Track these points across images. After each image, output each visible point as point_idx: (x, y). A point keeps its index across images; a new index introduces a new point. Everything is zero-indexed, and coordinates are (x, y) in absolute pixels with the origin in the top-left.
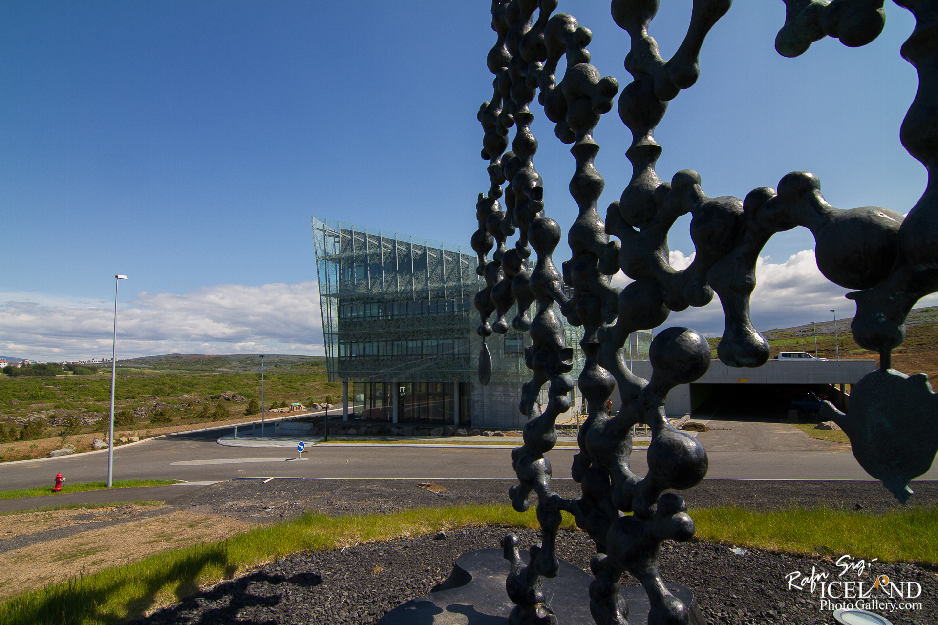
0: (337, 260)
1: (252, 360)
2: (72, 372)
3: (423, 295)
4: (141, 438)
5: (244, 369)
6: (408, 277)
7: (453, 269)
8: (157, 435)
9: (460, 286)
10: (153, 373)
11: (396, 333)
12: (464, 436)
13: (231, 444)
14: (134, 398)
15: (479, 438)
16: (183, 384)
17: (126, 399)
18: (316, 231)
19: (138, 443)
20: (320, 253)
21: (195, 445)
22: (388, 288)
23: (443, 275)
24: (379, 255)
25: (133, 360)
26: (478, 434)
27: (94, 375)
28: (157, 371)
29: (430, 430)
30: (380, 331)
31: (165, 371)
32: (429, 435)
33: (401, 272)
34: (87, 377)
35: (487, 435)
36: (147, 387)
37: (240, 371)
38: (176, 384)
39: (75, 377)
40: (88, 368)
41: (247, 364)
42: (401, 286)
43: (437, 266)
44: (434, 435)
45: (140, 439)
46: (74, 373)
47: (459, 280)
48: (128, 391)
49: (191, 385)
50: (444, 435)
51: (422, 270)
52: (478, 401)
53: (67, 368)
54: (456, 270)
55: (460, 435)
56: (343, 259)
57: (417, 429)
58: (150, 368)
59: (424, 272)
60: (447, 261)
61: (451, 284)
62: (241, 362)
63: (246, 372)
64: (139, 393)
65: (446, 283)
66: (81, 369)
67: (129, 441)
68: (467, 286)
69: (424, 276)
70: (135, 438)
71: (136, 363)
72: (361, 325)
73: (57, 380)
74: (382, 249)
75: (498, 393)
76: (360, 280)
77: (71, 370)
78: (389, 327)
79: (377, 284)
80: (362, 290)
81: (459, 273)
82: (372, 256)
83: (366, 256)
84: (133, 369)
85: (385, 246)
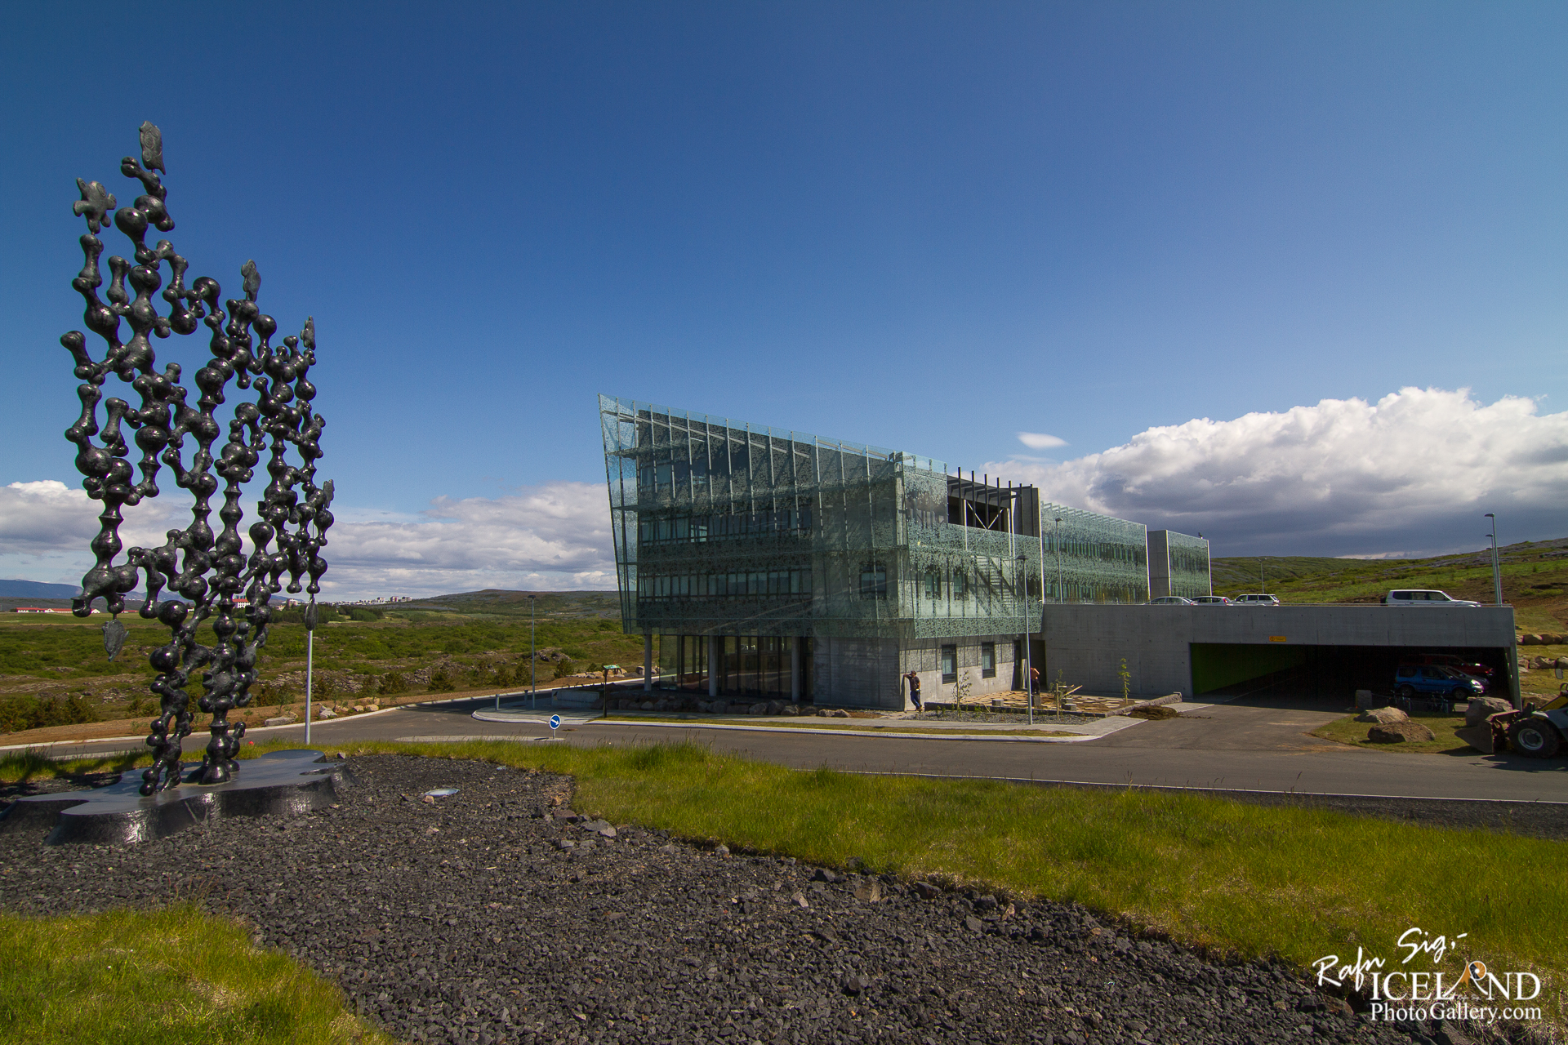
0: (632, 455)
1: (599, 599)
2: (349, 617)
3: (743, 504)
4: (381, 707)
5: (587, 613)
6: (724, 480)
7: (783, 467)
8: (404, 705)
9: (793, 491)
10: (458, 619)
11: (710, 563)
12: (794, 715)
13: (485, 718)
14: (420, 656)
15: (814, 719)
16: (489, 636)
17: (410, 656)
18: (605, 415)
19: (376, 712)
20: (611, 448)
21: (445, 716)
22: (697, 497)
23: (770, 477)
24: (685, 448)
25: (432, 599)
26: (813, 713)
27: (378, 621)
28: (463, 616)
29: (751, 705)
30: (688, 559)
31: (474, 616)
32: (748, 713)
33: (714, 472)
34: (368, 624)
35: (824, 715)
36: (439, 640)
37: (581, 616)
38: (479, 637)
39: (353, 624)
40: (371, 611)
41: (591, 605)
42: (715, 494)
43: (762, 462)
44: (753, 713)
45: (380, 709)
46: (352, 619)
47: (792, 483)
48: (414, 646)
49: (501, 638)
50: (767, 714)
51: (742, 469)
52: (823, 665)
53: (342, 611)
54: (787, 469)
55: (788, 714)
56: (640, 455)
57: (733, 703)
58: (453, 611)
59: (745, 472)
60: (776, 454)
61: (782, 489)
62: (584, 602)
63: (588, 619)
64: (427, 649)
65: (775, 487)
66: (361, 612)
67: (367, 710)
68: (803, 492)
69: (744, 477)
70: (373, 707)
71: (435, 603)
72: (664, 551)
73: (331, 628)
74: (690, 438)
75: (851, 654)
76: (661, 485)
77: (347, 614)
78: (701, 553)
79: (684, 492)
80: (666, 502)
81: (792, 473)
82: (676, 449)
83: (669, 450)
84: (430, 613)
85: (694, 435)
